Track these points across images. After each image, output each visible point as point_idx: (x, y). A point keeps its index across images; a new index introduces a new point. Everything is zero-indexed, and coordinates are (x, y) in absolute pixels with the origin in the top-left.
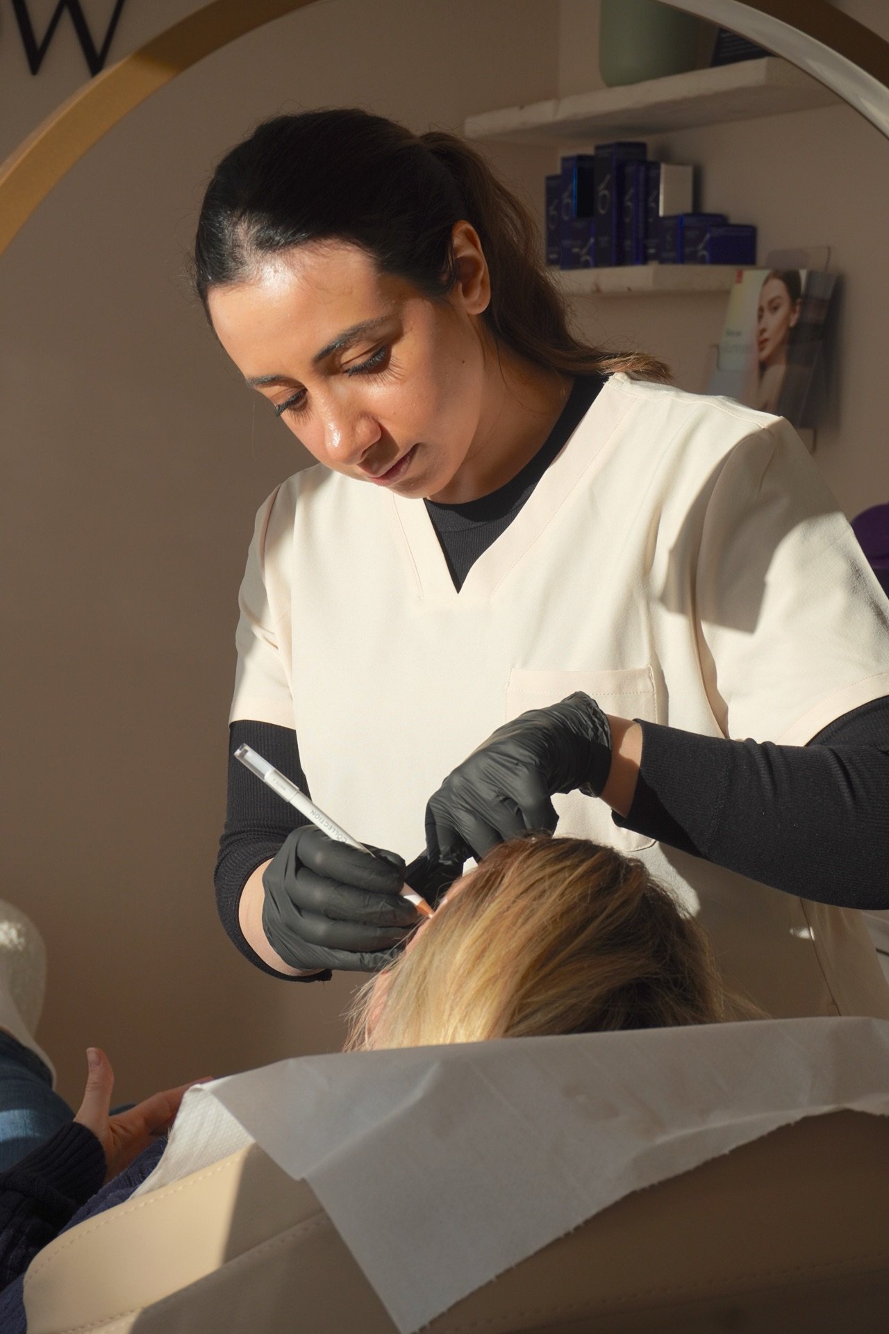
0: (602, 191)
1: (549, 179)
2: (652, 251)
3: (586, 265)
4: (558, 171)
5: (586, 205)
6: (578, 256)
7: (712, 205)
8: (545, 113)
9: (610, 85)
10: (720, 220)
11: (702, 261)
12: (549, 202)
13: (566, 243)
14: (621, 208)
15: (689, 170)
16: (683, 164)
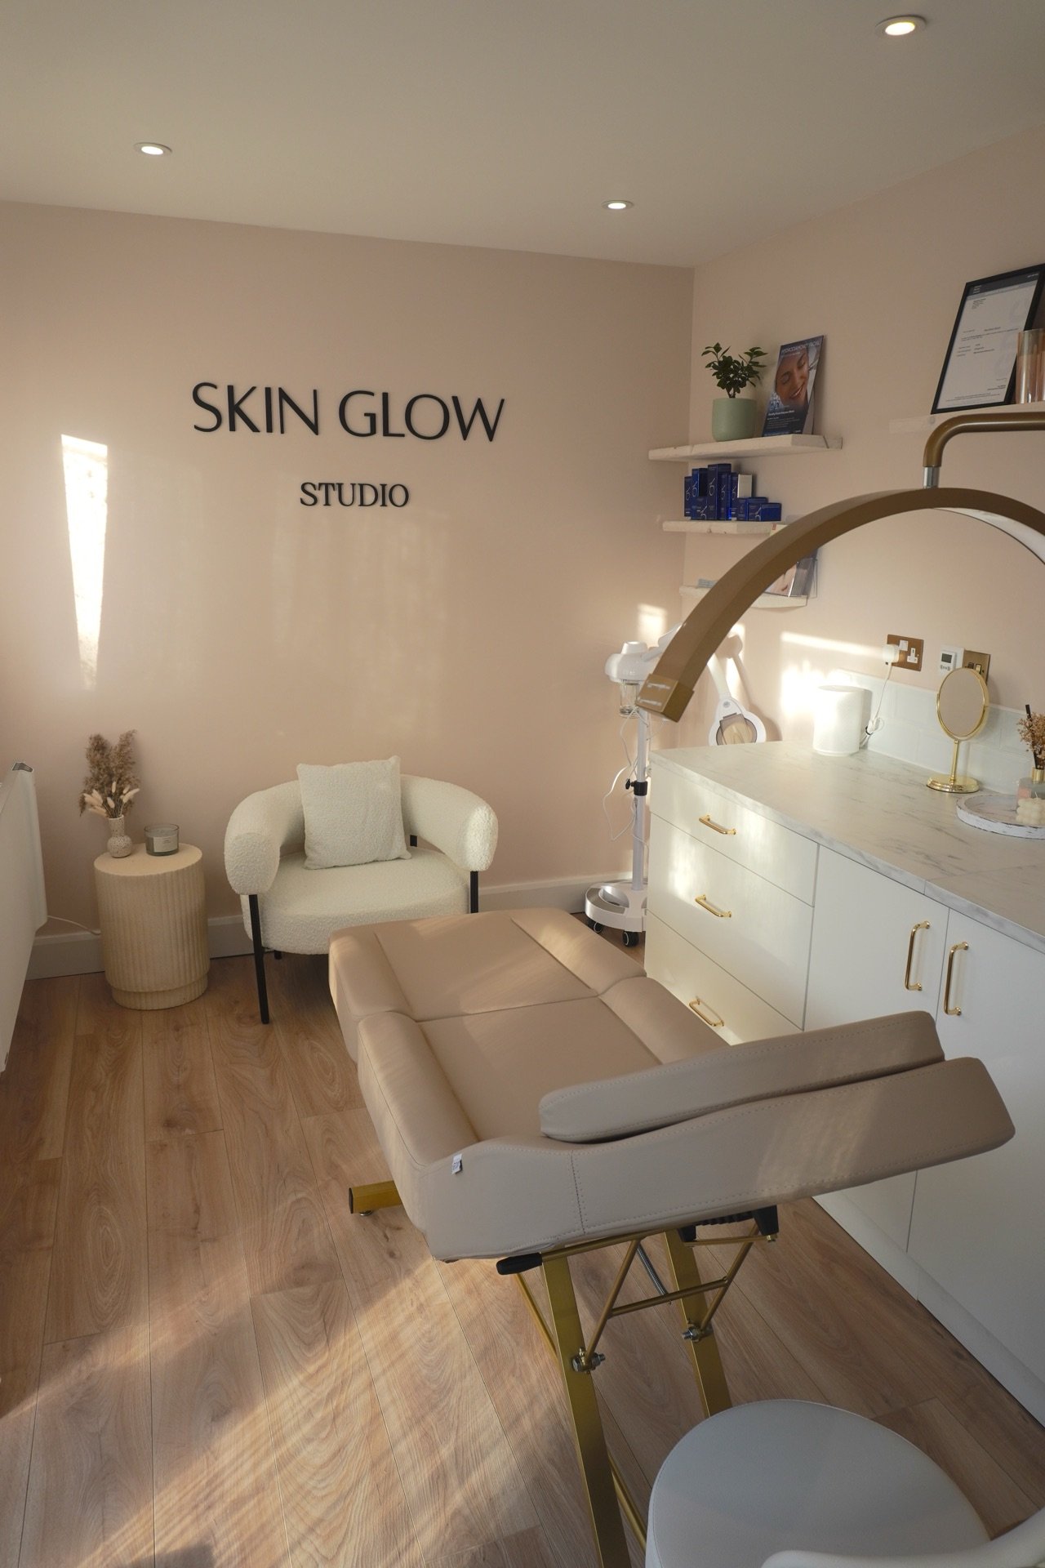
0: (711, 485)
1: (686, 478)
2: (733, 513)
3: (703, 519)
4: (690, 475)
5: (703, 491)
6: (700, 514)
7: (760, 493)
8: (686, 451)
9: (718, 441)
10: (764, 500)
11: (757, 520)
12: (686, 488)
13: (694, 507)
14: (719, 494)
15: (751, 477)
16: (747, 474)
